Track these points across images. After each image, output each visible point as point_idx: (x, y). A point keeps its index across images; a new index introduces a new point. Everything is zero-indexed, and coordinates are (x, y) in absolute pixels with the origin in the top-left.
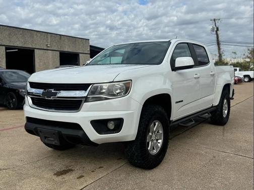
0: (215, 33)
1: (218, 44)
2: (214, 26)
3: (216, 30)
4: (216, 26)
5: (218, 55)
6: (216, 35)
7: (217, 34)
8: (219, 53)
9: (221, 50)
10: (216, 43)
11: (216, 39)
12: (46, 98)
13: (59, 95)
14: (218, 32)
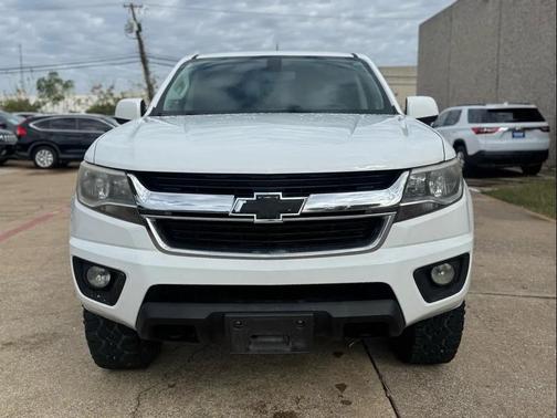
0: (134, 35)
1: (144, 61)
2: (132, 21)
3: (136, 28)
4: (135, 19)
5: (145, 86)
6: (137, 41)
7: (139, 39)
8: (148, 81)
9: (151, 76)
10: (139, 59)
11: (138, 50)
12: (256, 221)
13: (306, 208)
14: (142, 34)
